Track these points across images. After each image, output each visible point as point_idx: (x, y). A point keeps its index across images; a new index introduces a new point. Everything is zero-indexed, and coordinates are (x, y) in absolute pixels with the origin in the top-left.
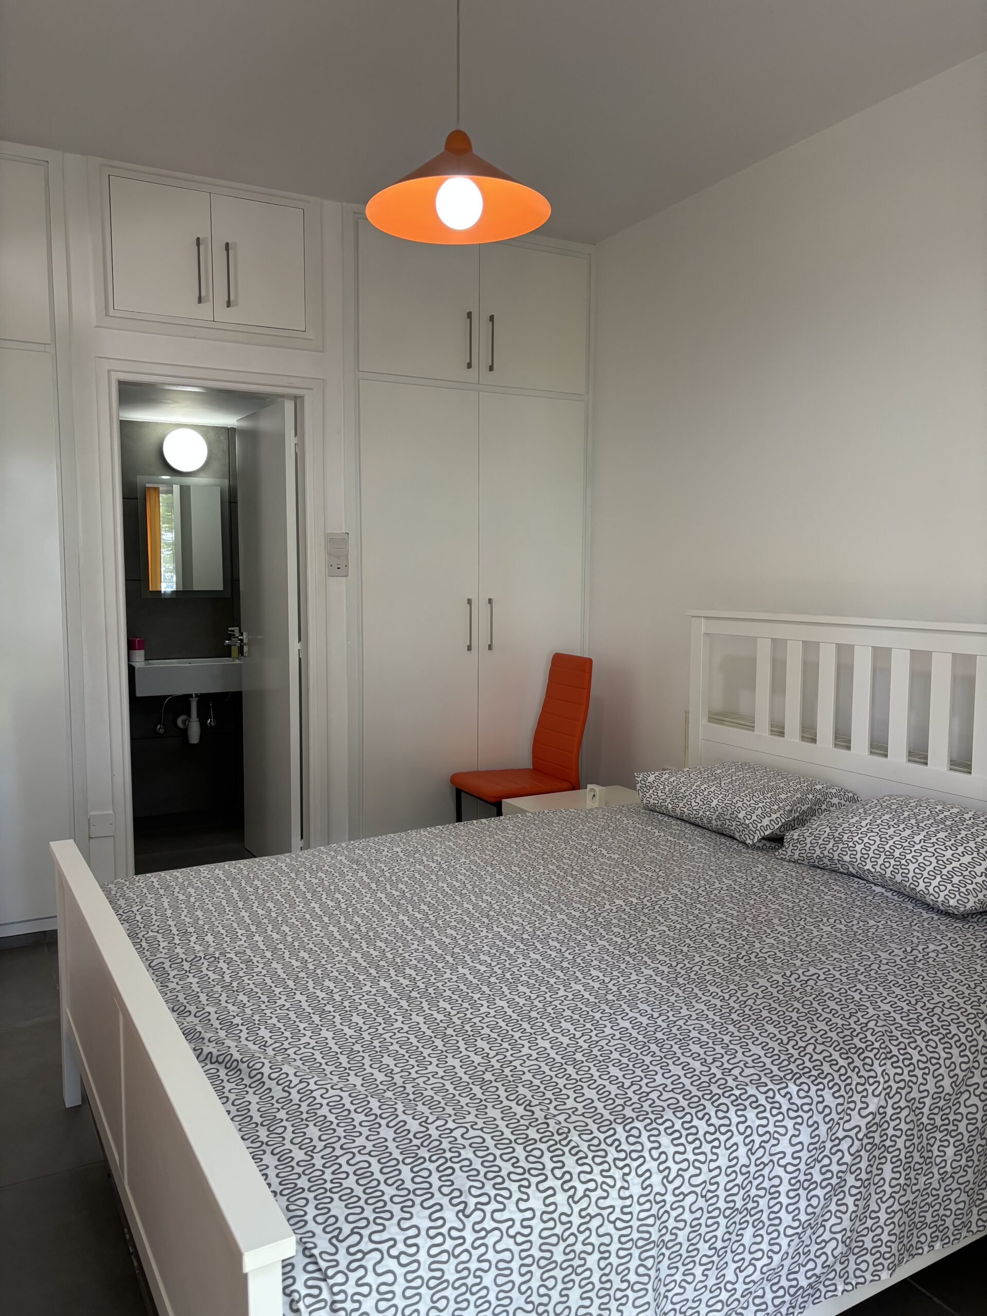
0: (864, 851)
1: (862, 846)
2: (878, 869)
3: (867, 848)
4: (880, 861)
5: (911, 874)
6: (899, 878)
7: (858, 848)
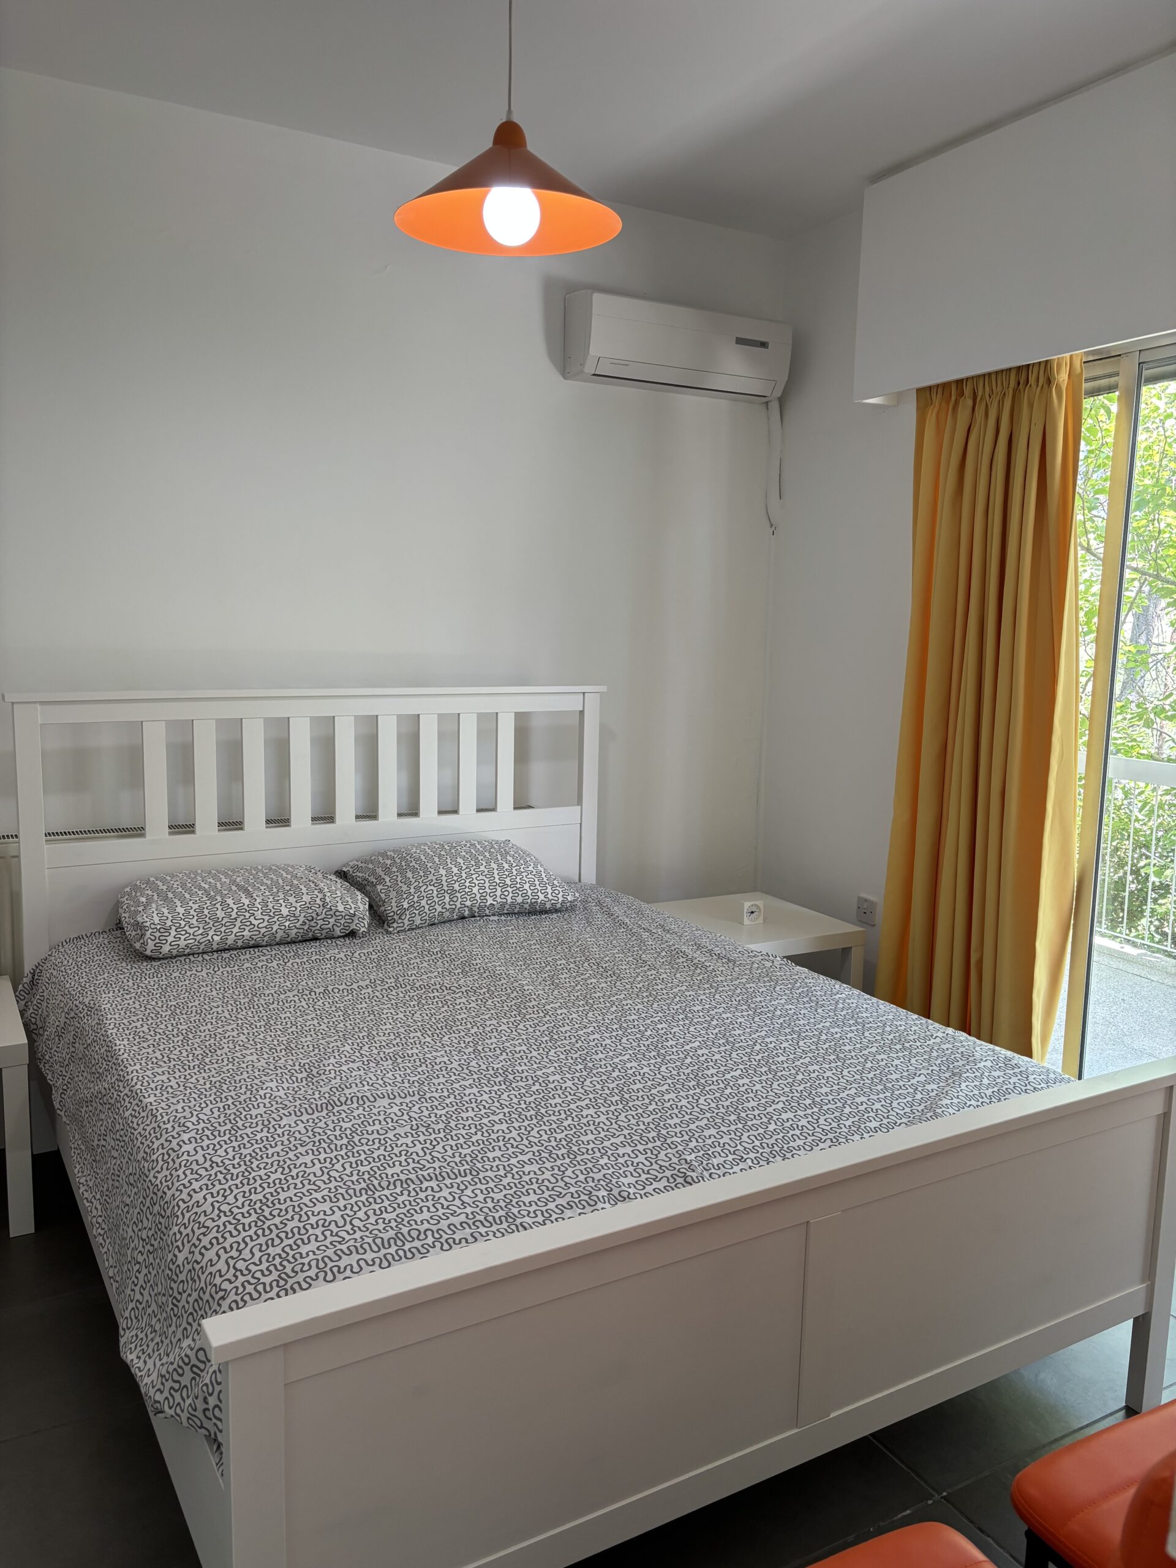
0: (481, 891)
1: (477, 887)
2: (499, 900)
3: (482, 887)
4: (498, 893)
5: (530, 892)
6: (520, 899)
7: (475, 890)
